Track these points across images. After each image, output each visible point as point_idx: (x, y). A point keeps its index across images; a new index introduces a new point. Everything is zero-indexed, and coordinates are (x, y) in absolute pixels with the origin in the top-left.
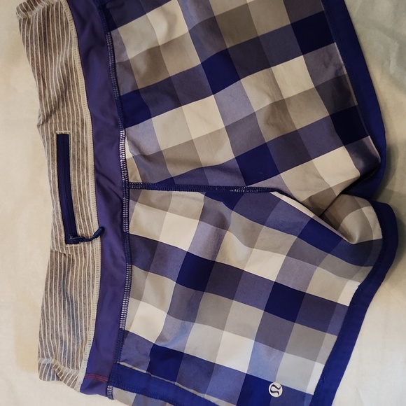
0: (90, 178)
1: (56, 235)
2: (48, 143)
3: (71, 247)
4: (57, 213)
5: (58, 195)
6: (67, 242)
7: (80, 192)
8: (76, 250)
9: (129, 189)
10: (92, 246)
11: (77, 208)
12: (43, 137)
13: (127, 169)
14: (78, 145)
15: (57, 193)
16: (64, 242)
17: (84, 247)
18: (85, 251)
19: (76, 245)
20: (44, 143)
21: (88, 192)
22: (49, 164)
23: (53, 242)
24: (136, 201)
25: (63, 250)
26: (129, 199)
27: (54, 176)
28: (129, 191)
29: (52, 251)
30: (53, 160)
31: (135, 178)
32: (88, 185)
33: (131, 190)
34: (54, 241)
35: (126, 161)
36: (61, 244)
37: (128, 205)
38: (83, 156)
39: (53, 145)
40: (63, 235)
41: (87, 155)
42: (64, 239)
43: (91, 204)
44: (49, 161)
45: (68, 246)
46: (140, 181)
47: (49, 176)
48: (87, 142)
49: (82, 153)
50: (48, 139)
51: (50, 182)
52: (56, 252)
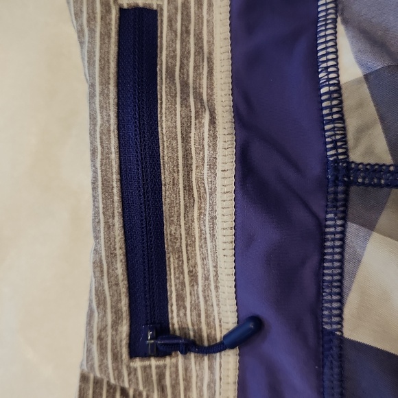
0: (220, 143)
1: (103, 329)
2: (92, 31)
3: (145, 369)
4: (111, 255)
5: (116, 198)
6: (134, 352)
7: (188, 188)
8: (161, 377)
9: (348, 185)
10: (211, 368)
11: (175, 239)
12: (78, 15)
13: (342, 119)
14: (184, 43)
15: (116, 191)
16: (125, 352)
17: (186, 369)
18: (187, 380)
19: (161, 362)
20: (80, 32)
21: (213, 192)
22: (92, 96)
23: (89, 351)
24: (370, 226)
25: (119, 376)
26: (344, 219)
27: (105, 133)
28: (346, 193)
29: (84, 378)
30: (105, 83)
31: (370, 151)
32: (212, 166)
33: (353, 189)
34: (95, 348)
35: (339, 91)
36: (116, 357)
37: (343, 240)
38: (198, 76)
39: (105, 36)
40: (125, 329)
41: (211, 72)
42: (125, 342)
43: (219, 232)
44: (92, 86)
45: (138, 363)
46: (387, 159)
47: (92, 135)
48: (211, 33)
49: (196, 67)
50: (91, 19)
51: (94, 152)
52: (97, 383)
